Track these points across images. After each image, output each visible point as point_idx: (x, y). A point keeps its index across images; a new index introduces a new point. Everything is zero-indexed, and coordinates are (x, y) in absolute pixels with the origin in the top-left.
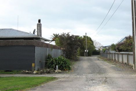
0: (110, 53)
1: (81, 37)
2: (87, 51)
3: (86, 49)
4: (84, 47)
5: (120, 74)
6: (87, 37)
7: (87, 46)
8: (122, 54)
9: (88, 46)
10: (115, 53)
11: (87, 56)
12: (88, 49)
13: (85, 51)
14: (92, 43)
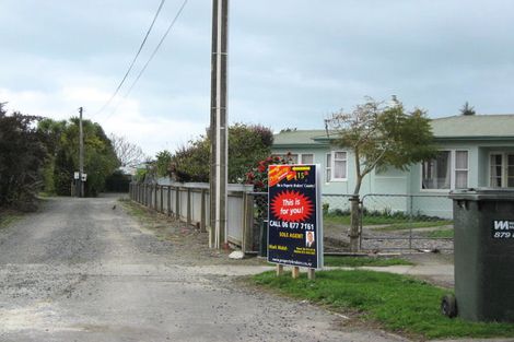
0: (157, 187)
1: (64, 122)
2: (84, 175)
3: (77, 171)
4: (71, 159)
5: (149, 262)
6: (86, 123)
7: (81, 157)
8: (190, 190)
9: (86, 157)
10: (169, 187)
11: (80, 196)
12: (86, 170)
13: (76, 175)
14: (103, 147)
